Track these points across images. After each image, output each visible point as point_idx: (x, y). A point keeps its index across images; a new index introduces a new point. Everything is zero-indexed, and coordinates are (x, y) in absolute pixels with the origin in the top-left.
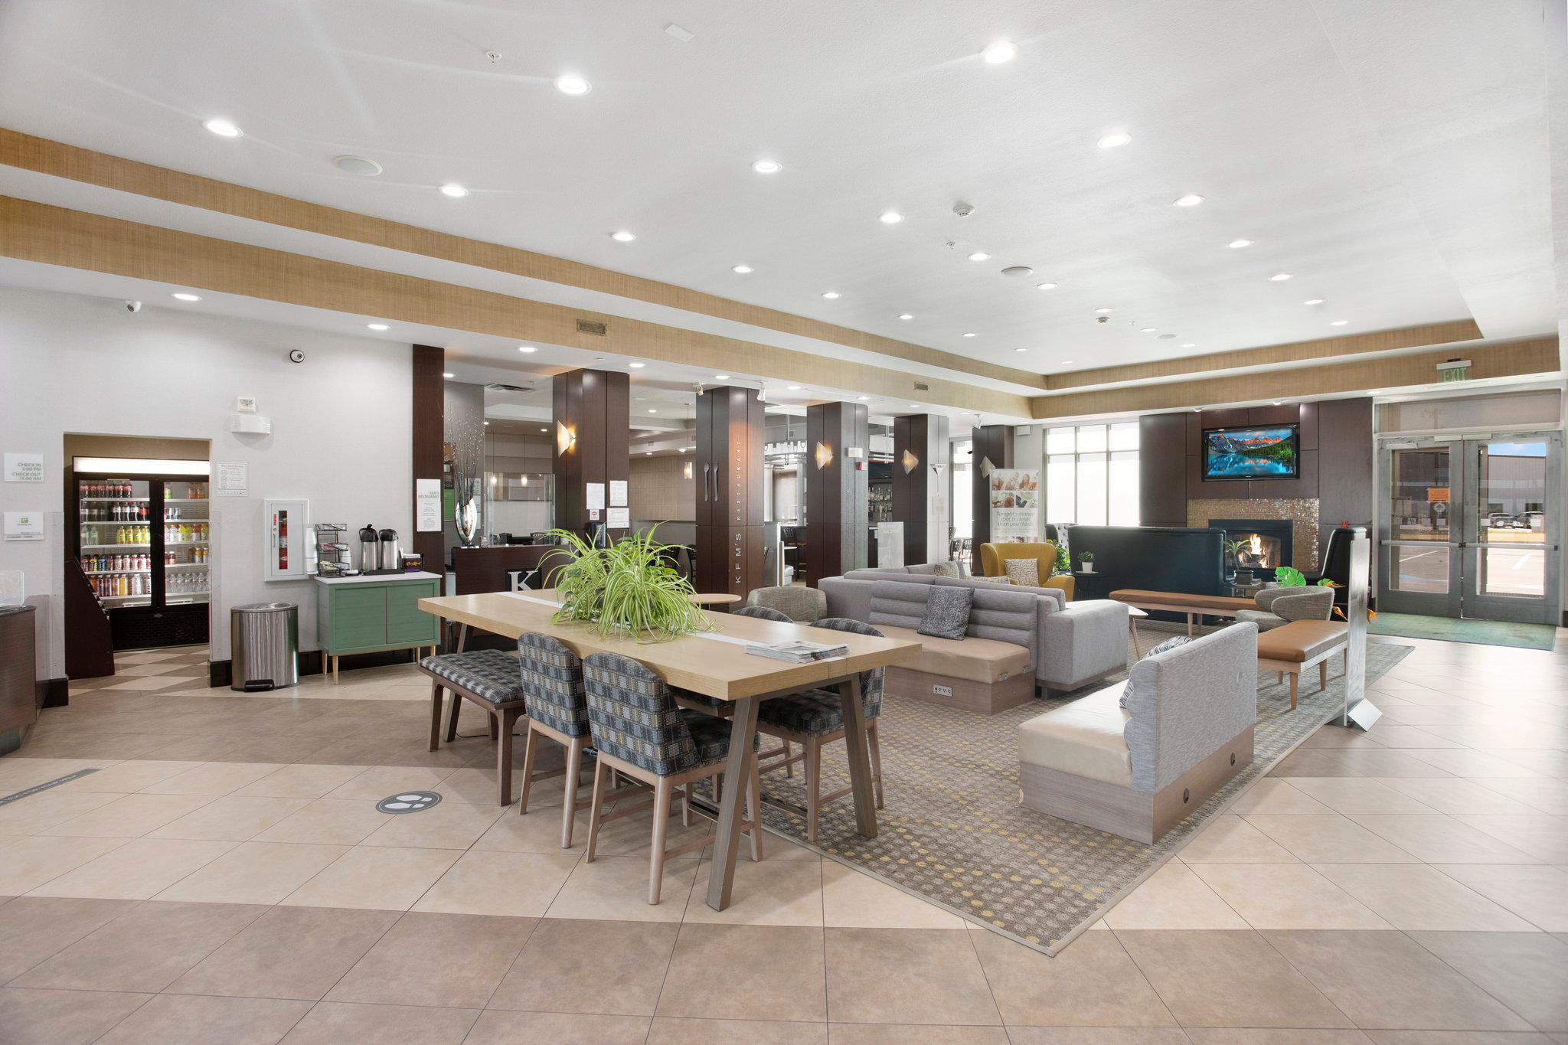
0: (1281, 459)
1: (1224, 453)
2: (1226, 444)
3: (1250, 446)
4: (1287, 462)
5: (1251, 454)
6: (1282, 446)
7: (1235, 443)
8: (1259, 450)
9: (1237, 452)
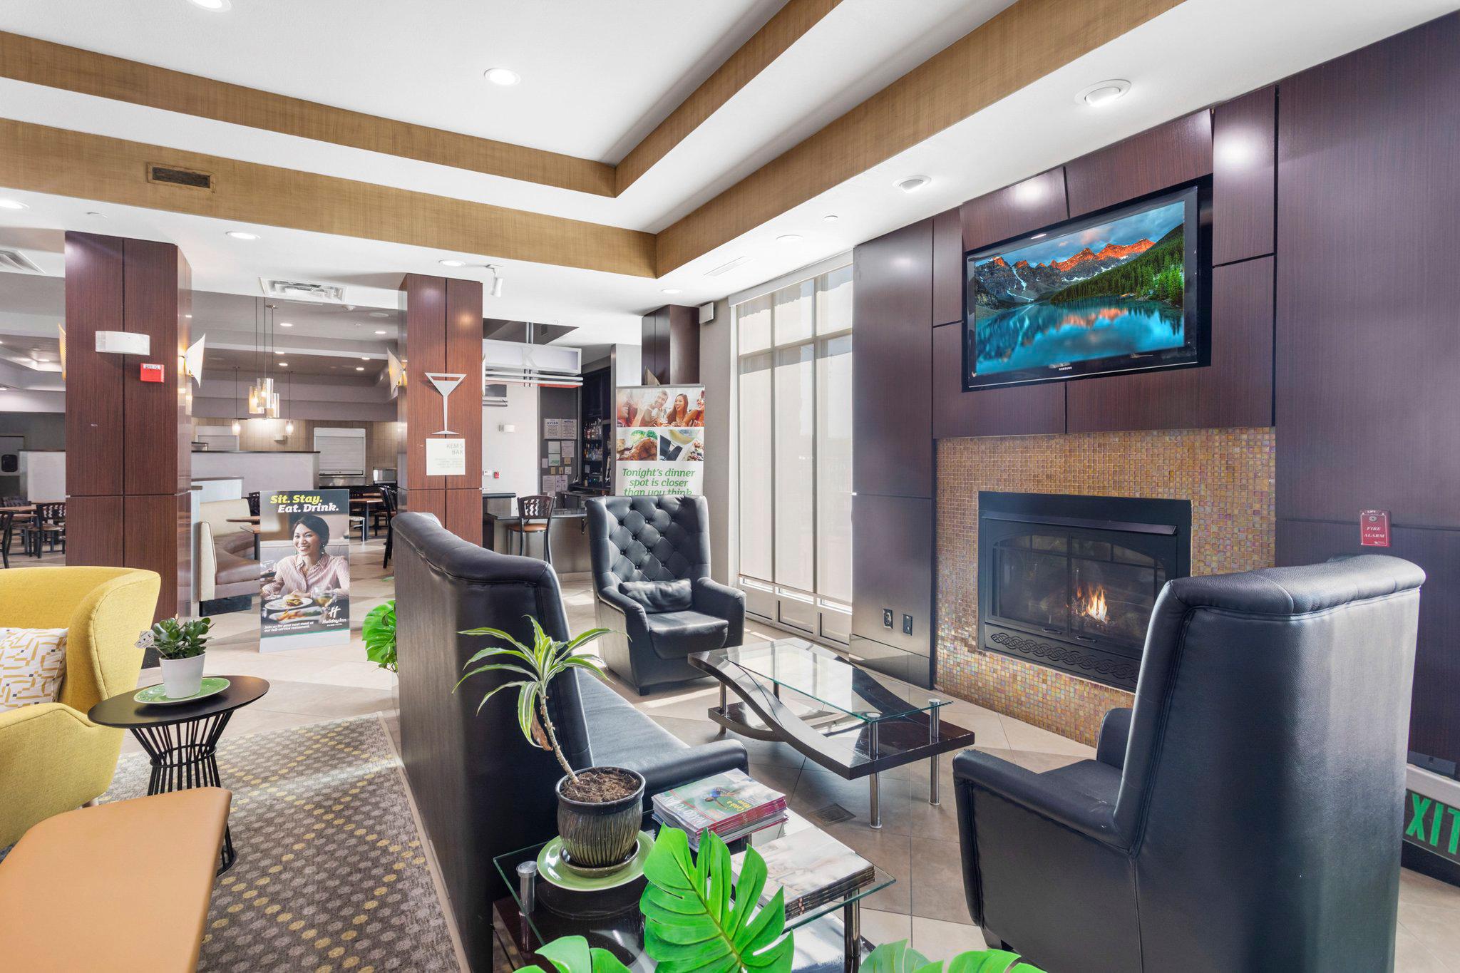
0: (1155, 298)
1: (1008, 306)
2: (1012, 281)
3: (1070, 276)
4: (1168, 302)
5: (1076, 298)
6: (1155, 259)
7: (1032, 274)
8: (1095, 282)
9: (1040, 300)
